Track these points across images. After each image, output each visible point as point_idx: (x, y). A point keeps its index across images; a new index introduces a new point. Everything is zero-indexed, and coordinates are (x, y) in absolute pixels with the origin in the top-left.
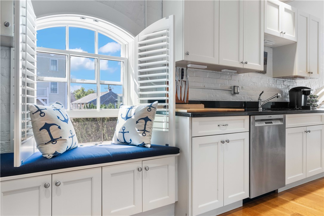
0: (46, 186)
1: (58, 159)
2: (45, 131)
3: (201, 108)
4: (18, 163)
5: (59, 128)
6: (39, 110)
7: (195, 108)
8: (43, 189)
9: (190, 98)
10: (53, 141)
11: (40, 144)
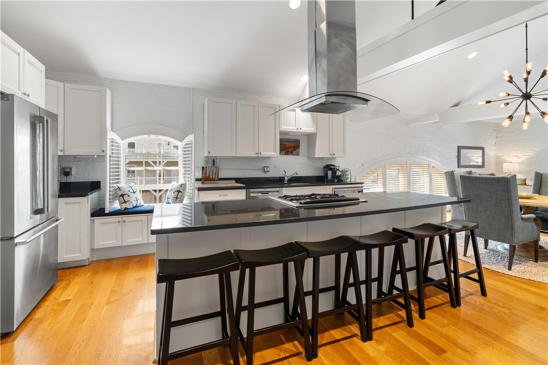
0: (119, 222)
1: (126, 211)
2: (121, 198)
3: (233, 184)
4: (107, 211)
5: (129, 196)
6: (119, 188)
7: (231, 184)
8: (117, 223)
9: (220, 176)
10: (125, 202)
11: (121, 204)
